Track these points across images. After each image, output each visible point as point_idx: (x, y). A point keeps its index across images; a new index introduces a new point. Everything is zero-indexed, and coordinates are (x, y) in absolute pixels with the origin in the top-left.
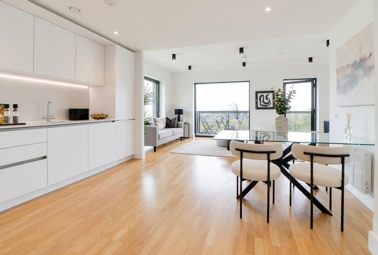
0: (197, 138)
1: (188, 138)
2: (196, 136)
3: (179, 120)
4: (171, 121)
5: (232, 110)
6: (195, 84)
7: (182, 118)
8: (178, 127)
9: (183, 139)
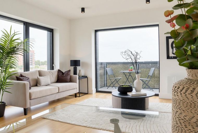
0: (98, 94)
1: (87, 94)
2: (97, 91)
3: (75, 73)
4: (63, 73)
5: (130, 61)
6: (96, 31)
7: (80, 71)
8: (71, 81)
9: (78, 95)
